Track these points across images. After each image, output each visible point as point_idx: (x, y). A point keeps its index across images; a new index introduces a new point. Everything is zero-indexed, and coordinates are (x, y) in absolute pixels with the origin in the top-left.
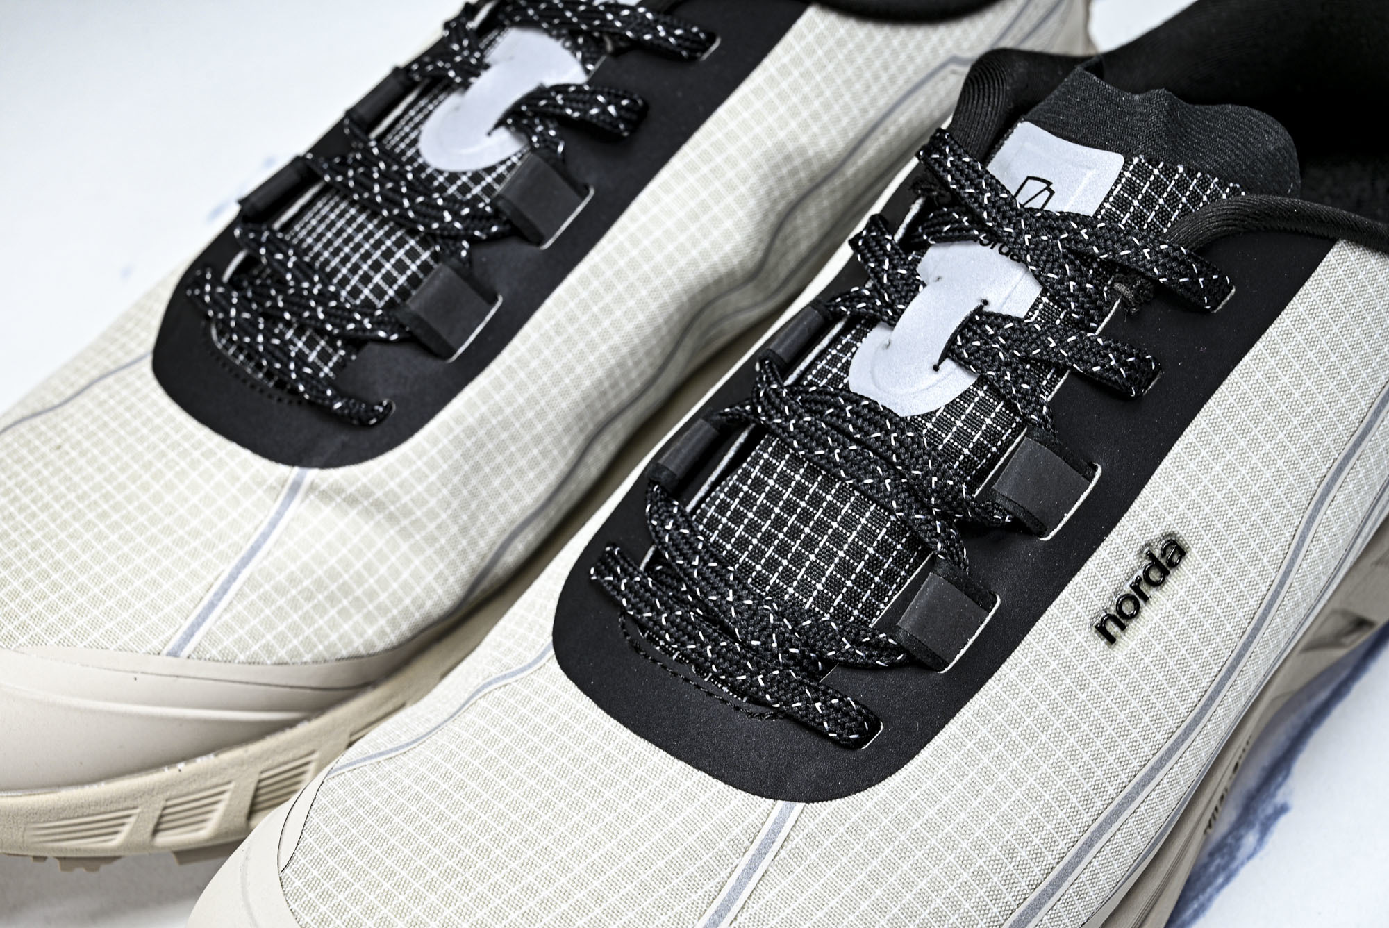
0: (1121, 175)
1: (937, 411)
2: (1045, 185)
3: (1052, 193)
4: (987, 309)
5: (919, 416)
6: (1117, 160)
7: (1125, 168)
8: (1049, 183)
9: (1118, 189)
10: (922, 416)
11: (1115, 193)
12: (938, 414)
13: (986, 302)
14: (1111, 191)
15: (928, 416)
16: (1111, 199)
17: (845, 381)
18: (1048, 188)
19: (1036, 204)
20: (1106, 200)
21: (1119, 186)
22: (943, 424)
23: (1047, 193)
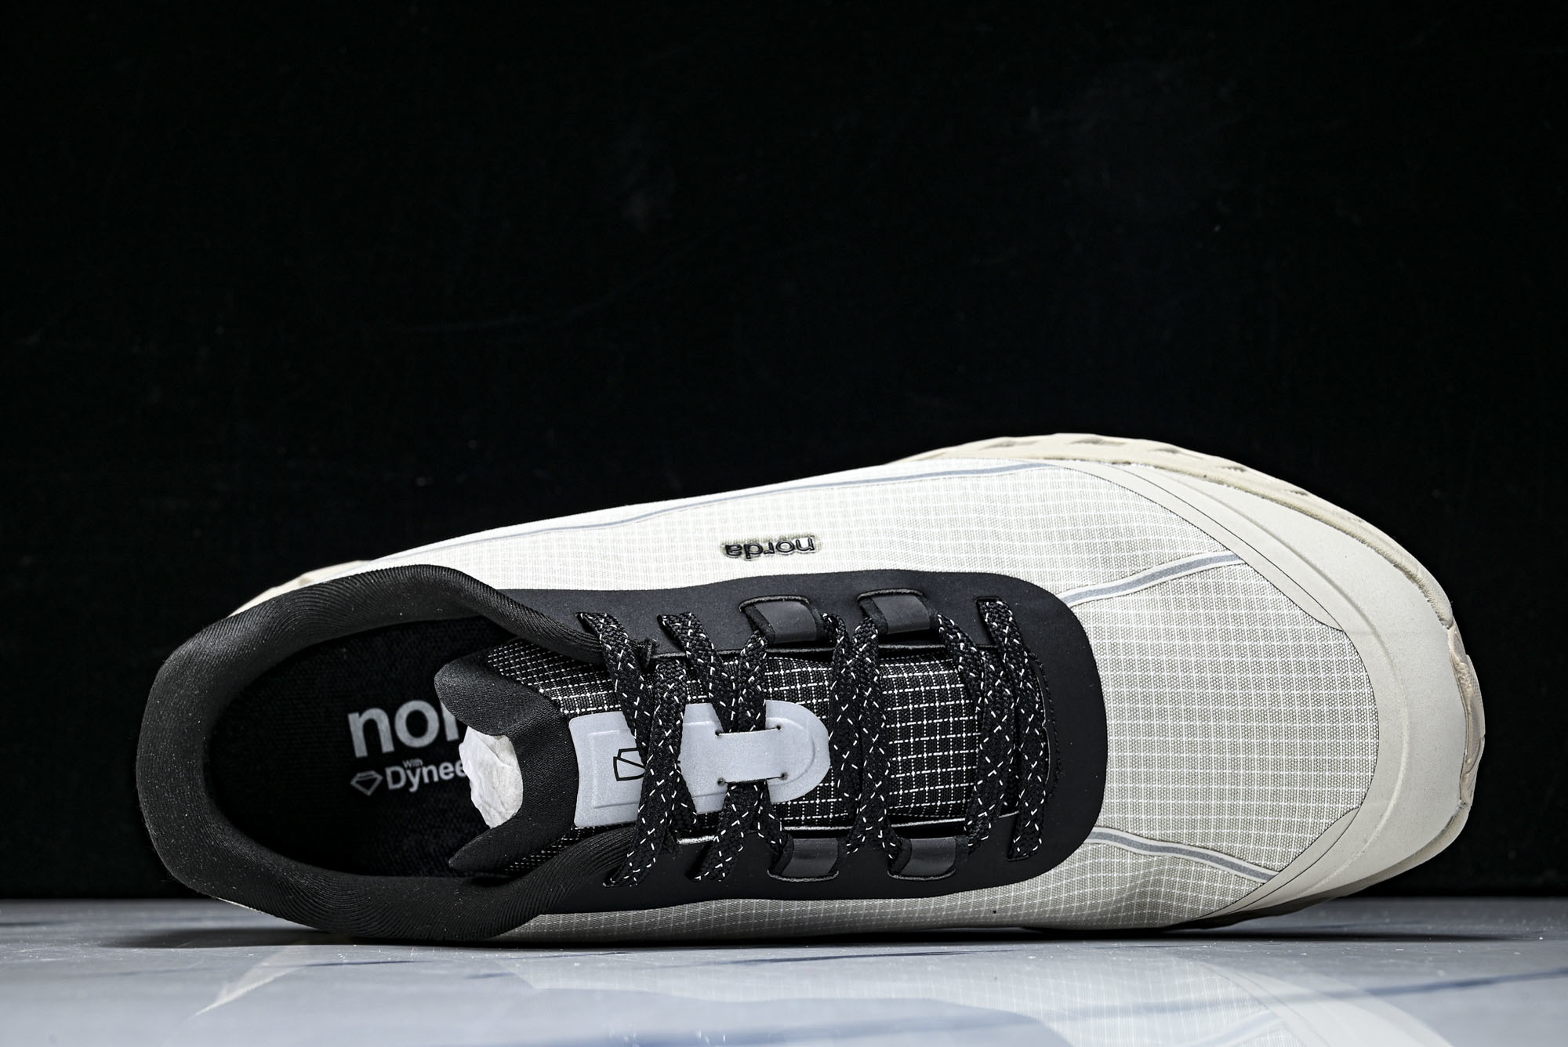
0: (581, 714)
1: (802, 705)
2: (618, 761)
3: (621, 751)
4: (721, 728)
5: (814, 712)
6: (574, 725)
7: (575, 715)
8: (615, 759)
9: (592, 709)
10: (812, 709)
11: (595, 709)
12: (803, 702)
13: (717, 733)
14: (595, 712)
15: (810, 707)
16: (600, 708)
17: (821, 785)
18: (619, 757)
19: (635, 757)
20: (603, 711)
21: (588, 709)
22: (806, 694)
23: (623, 755)
